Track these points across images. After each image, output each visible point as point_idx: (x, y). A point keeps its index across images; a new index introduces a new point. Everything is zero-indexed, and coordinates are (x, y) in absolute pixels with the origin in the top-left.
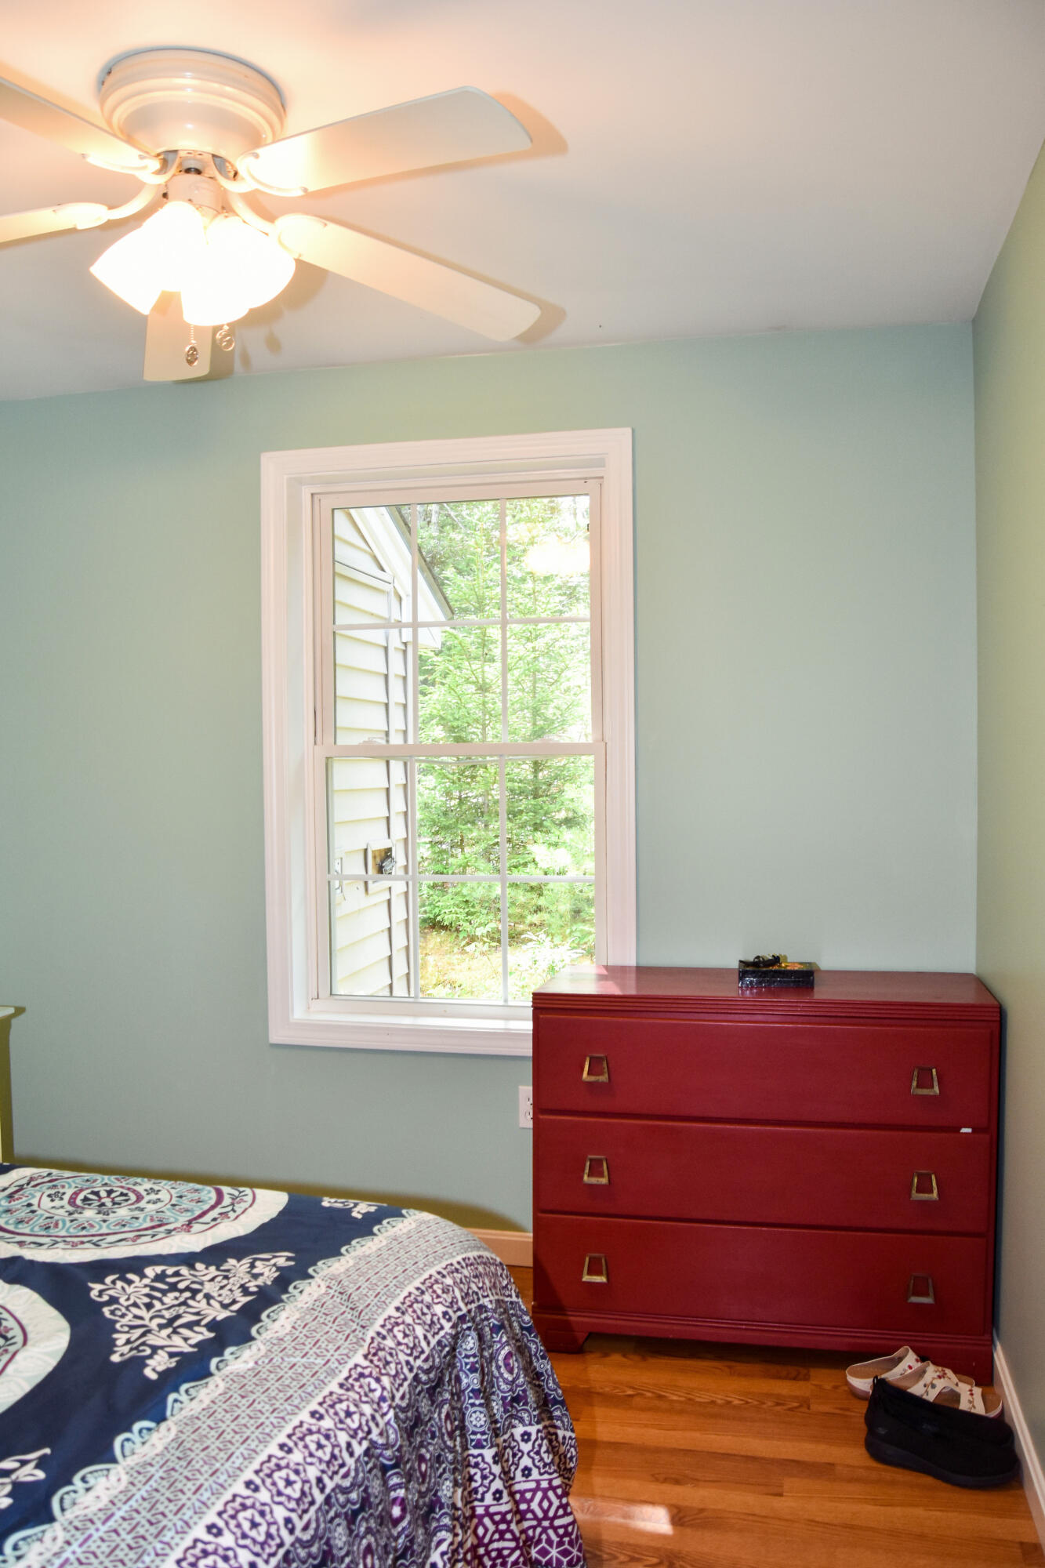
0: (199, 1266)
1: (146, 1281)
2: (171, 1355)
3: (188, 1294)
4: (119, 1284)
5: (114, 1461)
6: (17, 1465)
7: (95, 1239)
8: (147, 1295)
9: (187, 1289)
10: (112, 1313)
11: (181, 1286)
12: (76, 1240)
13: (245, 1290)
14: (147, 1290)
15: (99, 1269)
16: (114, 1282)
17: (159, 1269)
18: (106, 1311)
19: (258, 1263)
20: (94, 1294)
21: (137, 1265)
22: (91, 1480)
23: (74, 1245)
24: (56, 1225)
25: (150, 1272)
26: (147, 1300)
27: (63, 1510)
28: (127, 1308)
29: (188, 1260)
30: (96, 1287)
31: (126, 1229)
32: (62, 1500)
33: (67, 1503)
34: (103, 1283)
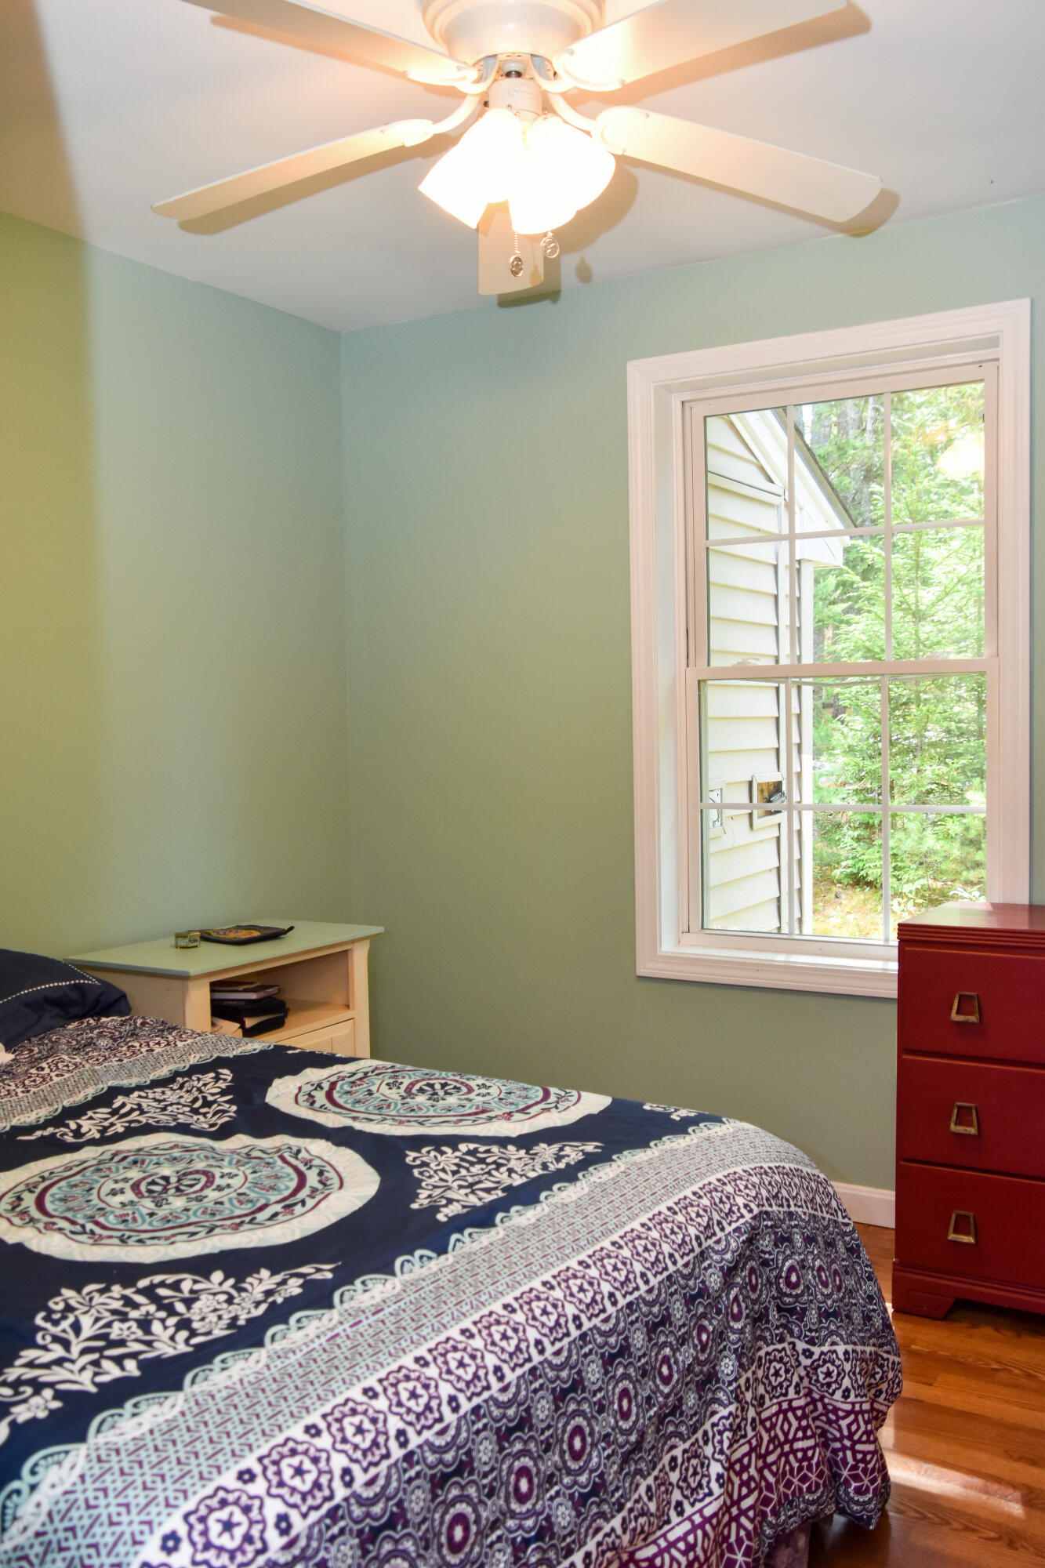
0: (511, 1148)
1: (458, 1154)
2: (464, 1207)
3: (494, 1166)
4: (433, 1154)
5: (393, 1274)
6: (313, 1271)
7: (421, 1119)
8: (456, 1164)
9: (494, 1162)
10: (421, 1173)
11: (489, 1160)
12: (403, 1119)
13: (545, 1166)
14: (457, 1161)
15: (417, 1142)
16: (429, 1152)
17: (472, 1146)
18: (416, 1172)
19: (566, 1148)
20: (408, 1160)
21: (453, 1141)
22: (370, 1284)
23: (401, 1123)
24: (389, 1106)
25: (463, 1147)
26: (454, 1168)
27: (342, 1302)
28: (436, 1172)
29: (503, 1142)
30: (412, 1155)
31: (451, 1113)
32: (342, 1295)
33: (347, 1296)
34: (419, 1152)
